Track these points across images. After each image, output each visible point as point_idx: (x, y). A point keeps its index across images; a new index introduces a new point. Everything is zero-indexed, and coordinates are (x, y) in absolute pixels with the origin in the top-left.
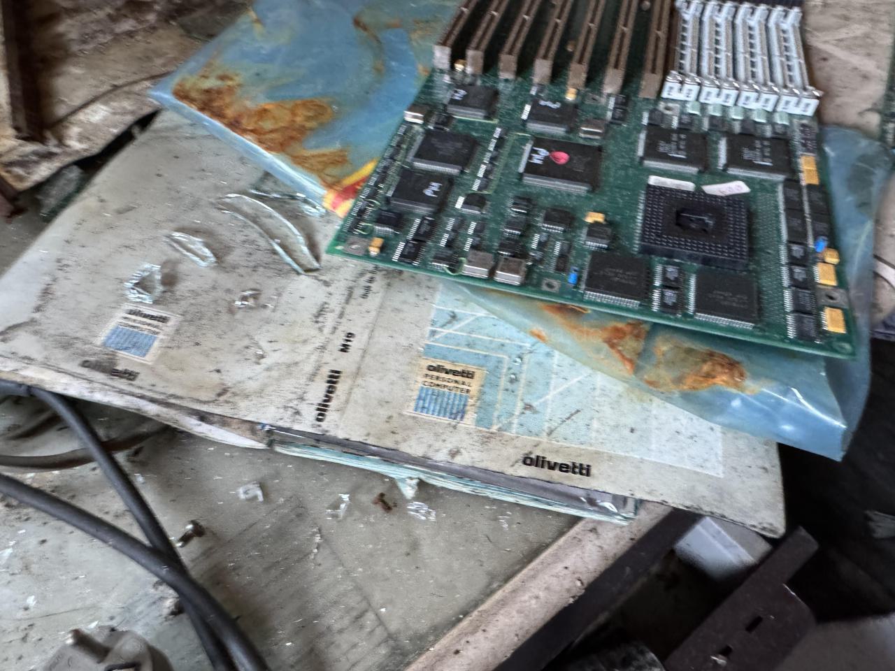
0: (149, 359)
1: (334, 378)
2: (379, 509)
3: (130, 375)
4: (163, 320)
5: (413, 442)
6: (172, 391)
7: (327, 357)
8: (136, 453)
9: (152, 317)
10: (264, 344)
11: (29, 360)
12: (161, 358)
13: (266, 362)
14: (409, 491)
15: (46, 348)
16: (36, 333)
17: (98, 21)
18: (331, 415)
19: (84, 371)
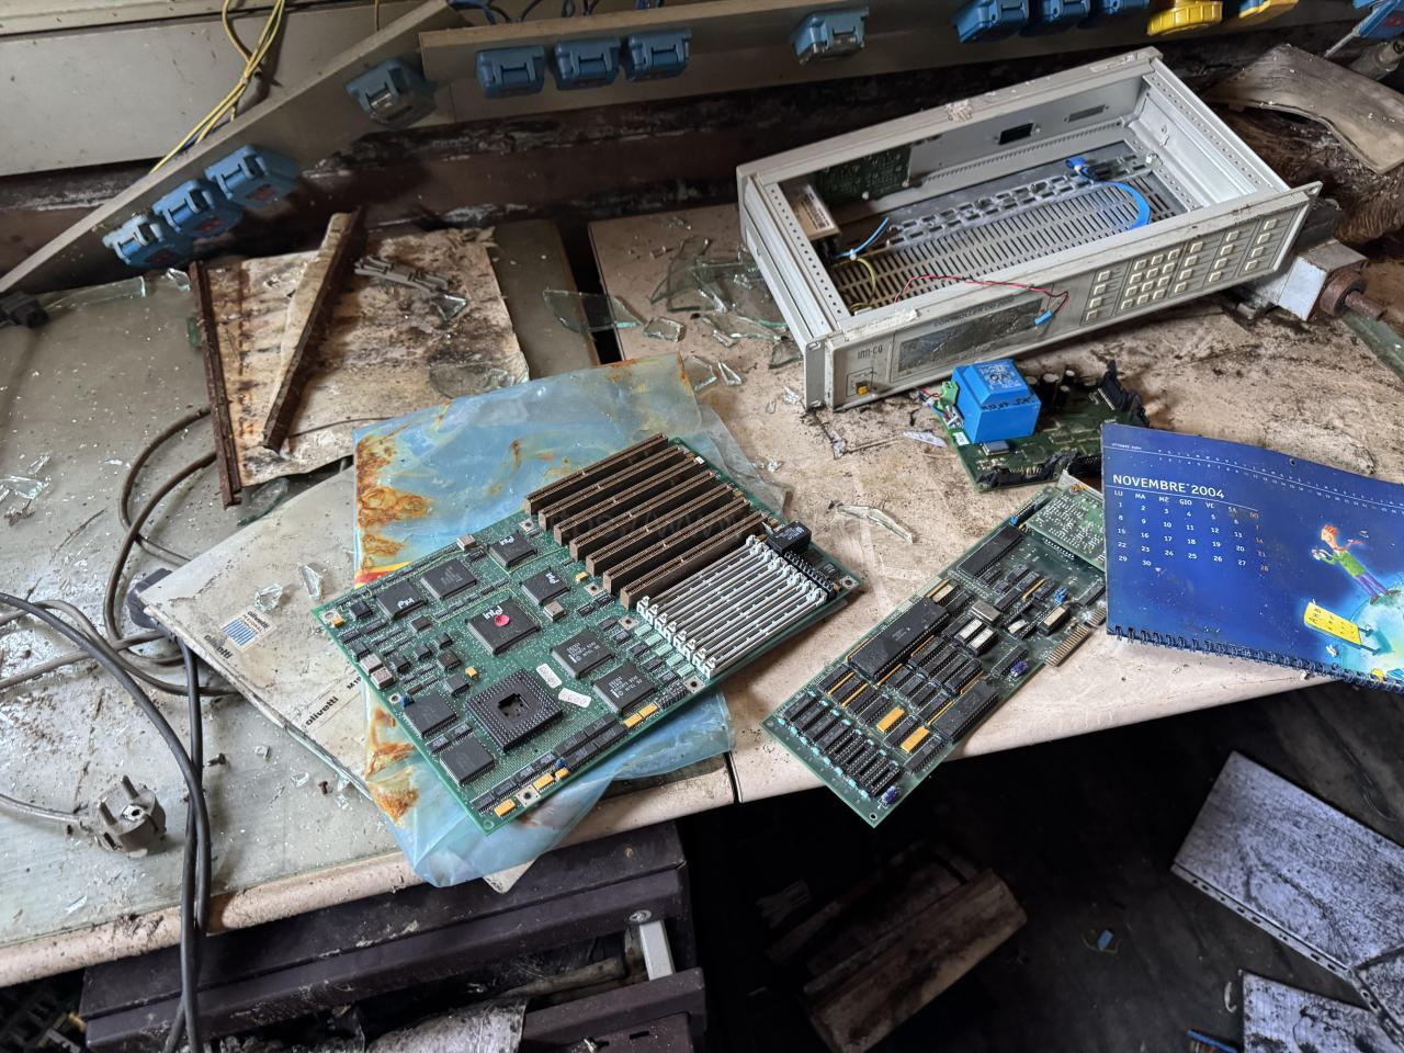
0: (243, 648)
1: (332, 702)
2: (320, 789)
3: (227, 654)
4: (266, 625)
5: (347, 758)
6: (244, 673)
7: (337, 689)
8: (217, 701)
9: (260, 621)
10: (312, 664)
11: (180, 623)
12: (252, 651)
13: (306, 676)
14: (340, 787)
15: (191, 619)
16: (191, 607)
17: (381, 340)
18: (316, 723)
19: (205, 642)
